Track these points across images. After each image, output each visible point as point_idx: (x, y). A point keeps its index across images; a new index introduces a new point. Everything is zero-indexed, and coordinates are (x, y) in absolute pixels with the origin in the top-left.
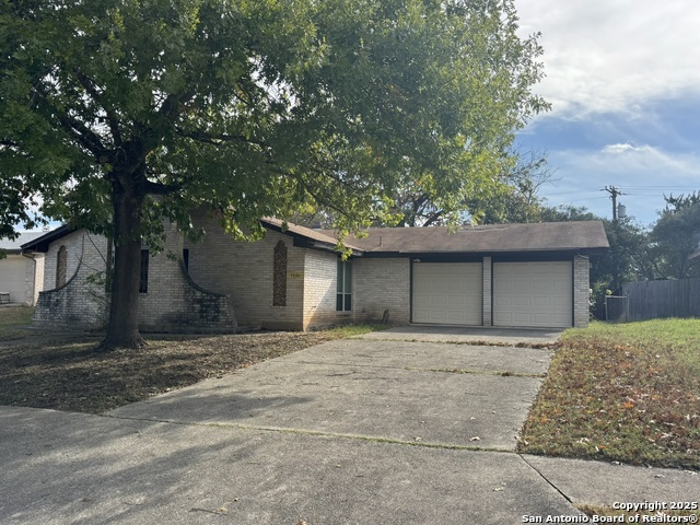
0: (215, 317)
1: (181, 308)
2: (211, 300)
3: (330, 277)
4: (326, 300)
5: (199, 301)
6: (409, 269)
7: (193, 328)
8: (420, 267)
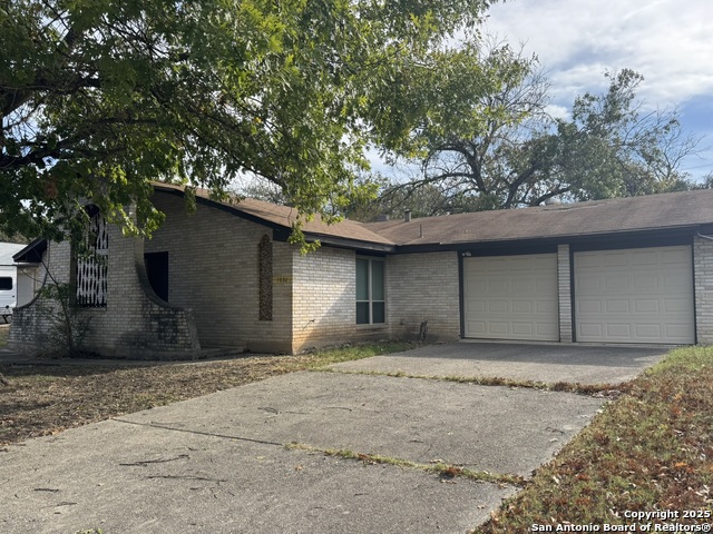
0: (174, 338)
1: (138, 326)
2: (168, 316)
3: (342, 280)
4: (336, 311)
5: (157, 317)
6: (457, 266)
7: (151, 353)
8: (472, 264)
